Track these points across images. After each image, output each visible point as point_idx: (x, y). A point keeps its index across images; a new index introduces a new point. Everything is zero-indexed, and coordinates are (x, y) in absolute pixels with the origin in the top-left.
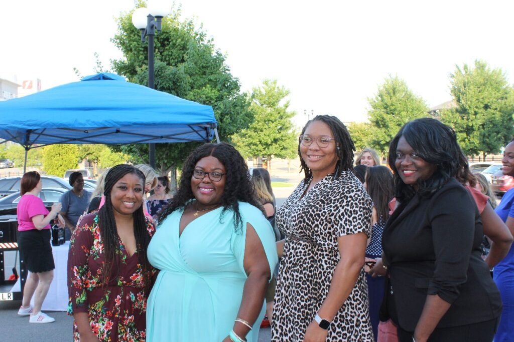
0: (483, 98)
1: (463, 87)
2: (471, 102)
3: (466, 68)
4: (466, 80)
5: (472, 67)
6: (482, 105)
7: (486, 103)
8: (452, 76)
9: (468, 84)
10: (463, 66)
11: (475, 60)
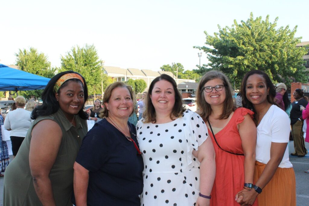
0: (36, 68)
1: (25, 61)
2: (30, 70)
3: (25, 51)
4: (27, 58)
5: (28, 51)
6: (36, 72)
7: (37, 71)
8: (17, 56)
9: (28, 60)
10: (24, 50)
11: (30, 48)
